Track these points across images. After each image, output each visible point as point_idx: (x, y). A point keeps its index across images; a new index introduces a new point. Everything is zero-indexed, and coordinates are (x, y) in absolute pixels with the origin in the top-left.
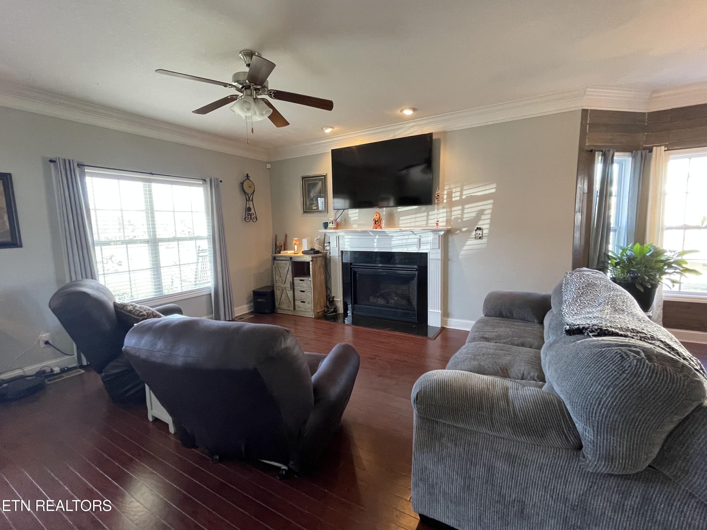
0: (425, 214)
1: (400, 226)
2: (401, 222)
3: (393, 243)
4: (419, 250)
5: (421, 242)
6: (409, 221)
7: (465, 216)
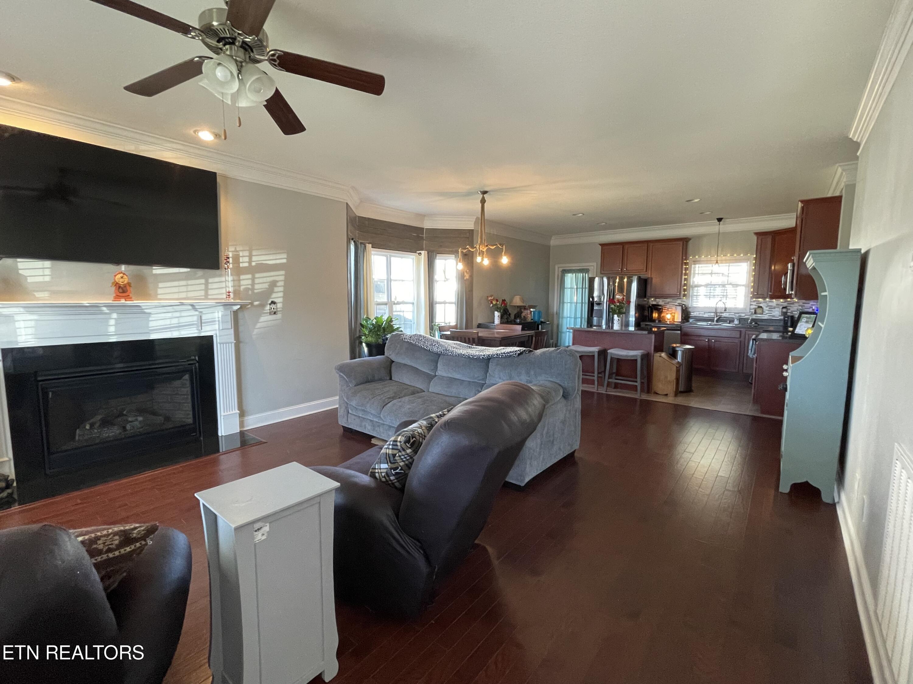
0: (203, 281)
1: (159, 297)
2: (160, 291)
3: (152, 324)
4: (200, 333)
5: (203, 321)
7: (257, 287)
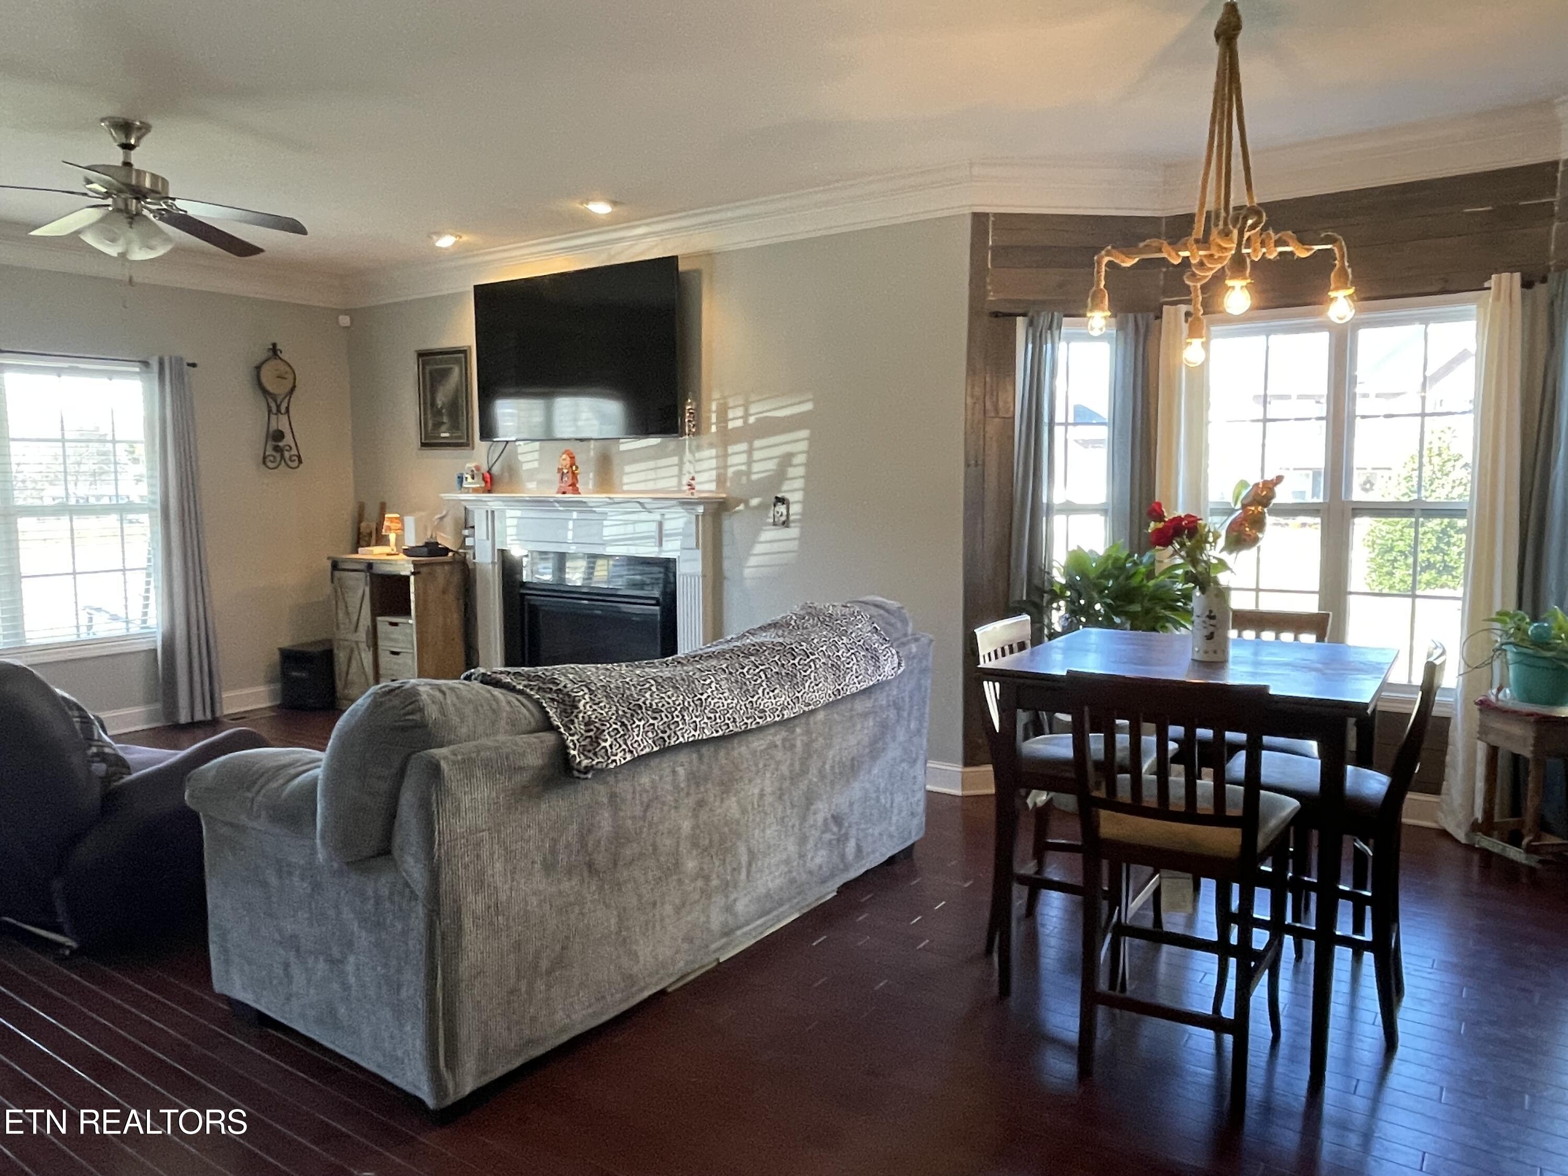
0: (675, 460)
1: (625, 488)
2: (626, 479)
3: (606, 532)
4: (661, 551)
5: (664, 532)
6: (642, 476)
7: (756, 467)
